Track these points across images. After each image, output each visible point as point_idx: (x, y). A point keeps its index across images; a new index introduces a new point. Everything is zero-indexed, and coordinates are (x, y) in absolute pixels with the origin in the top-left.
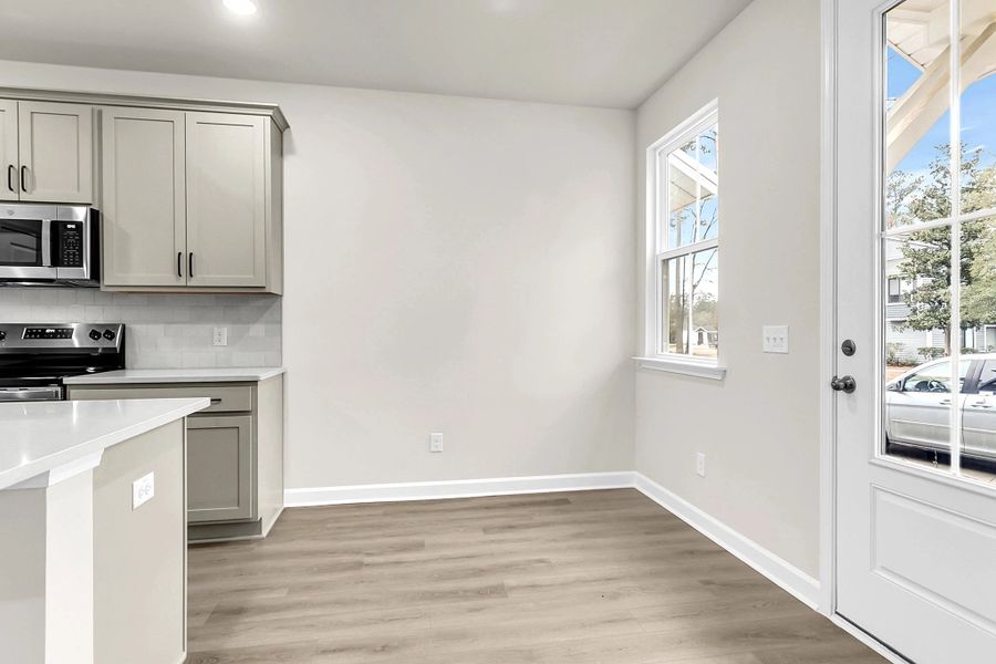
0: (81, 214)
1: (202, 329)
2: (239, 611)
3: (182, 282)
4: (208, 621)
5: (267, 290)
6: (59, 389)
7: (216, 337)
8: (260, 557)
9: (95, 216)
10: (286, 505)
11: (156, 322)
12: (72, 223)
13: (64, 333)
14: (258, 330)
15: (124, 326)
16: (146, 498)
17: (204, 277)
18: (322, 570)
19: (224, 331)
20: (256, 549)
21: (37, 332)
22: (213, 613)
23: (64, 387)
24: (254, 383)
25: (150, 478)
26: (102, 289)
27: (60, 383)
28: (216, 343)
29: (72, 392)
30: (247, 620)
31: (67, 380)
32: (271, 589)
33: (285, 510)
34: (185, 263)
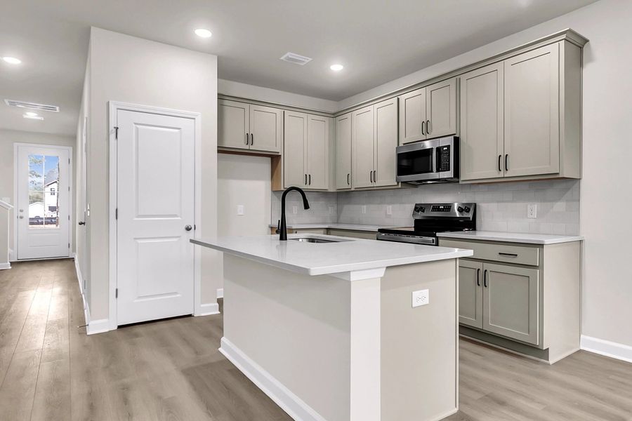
0: (449, 141)
1: (519, 206)
2: (502, 403)
3: (501, 175)
4: (480, 399)
5: (560, 176)
6: (434, 238)
7: (529, 211)
8: (539, 376)
9: (457, 140)
10: (582, 348)
11: (492, 202)
12: (445, 147)
13: (448, 207)
14: (560, 206)
15: (475, 204)
16: (421, 303)
17: (515, 170)
18: (581, 407)
19: (534, 208)
20: (539, 369)
21: (436, 208)
22: (487, 396)
23: (437, 238)
24: (541, 246)
25: (426, 292)
26: (460, 183)
27: (435, 236)
28: (529, 216)
29: (441, 241)
30: (505, 412)
31: (438, 234)
32: (533, 400)
33: (580, 351)
34: (503, 162)
